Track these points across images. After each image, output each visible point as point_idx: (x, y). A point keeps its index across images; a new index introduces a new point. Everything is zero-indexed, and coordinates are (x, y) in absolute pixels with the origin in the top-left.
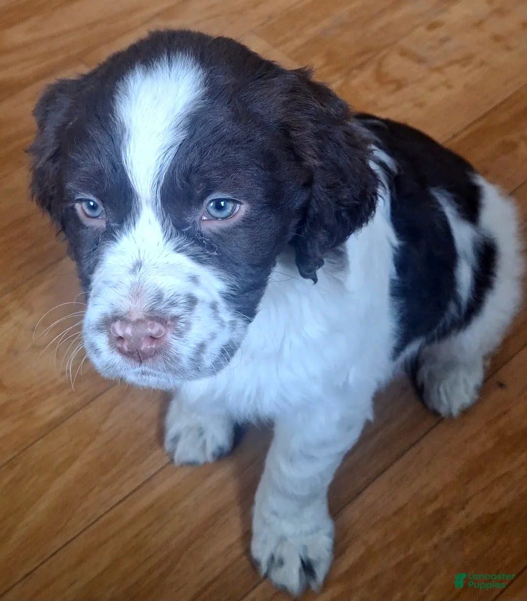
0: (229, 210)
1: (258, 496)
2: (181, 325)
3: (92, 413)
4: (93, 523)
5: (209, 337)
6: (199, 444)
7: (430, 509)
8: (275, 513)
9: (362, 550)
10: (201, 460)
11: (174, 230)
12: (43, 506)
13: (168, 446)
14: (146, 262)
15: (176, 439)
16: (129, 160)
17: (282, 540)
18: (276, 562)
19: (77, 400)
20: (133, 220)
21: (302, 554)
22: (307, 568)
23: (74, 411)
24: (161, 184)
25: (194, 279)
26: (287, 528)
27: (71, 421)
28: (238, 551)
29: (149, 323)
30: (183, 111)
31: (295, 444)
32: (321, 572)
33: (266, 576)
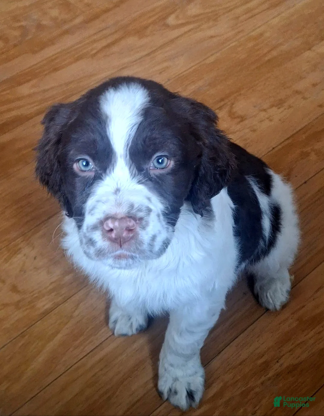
0: (164, 164)
1: (162, 355)
2: (144, 223)
3: (68, 306)
4: (69, 369)
5: (158, 232)
6: (129, 324)
7: (260, 362)
8: (172, 365)
9: (221, 384)
10: (130, 333)
11: (137, 172)
12: (41, 359)
13: (111, 325)
14: (122, 188)
15: (115, 322)
16: (111, 133)
17: (176, 379)
18: (173, 392)
19: (60, 299)
20: (112, 167)
21: (187, 387)
22: (190, 395)
23: (58, 305)
24: (129, 145)
25: (149, 199)
26: (179, 373)
27: (56, 311)
28: (151, 385)
29: (128, 219)
30: (140, 107)
31: (183, 325)
32: (198, 397)
33: (167, 399)
